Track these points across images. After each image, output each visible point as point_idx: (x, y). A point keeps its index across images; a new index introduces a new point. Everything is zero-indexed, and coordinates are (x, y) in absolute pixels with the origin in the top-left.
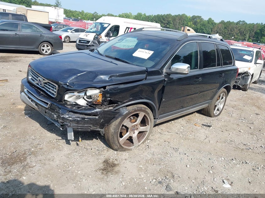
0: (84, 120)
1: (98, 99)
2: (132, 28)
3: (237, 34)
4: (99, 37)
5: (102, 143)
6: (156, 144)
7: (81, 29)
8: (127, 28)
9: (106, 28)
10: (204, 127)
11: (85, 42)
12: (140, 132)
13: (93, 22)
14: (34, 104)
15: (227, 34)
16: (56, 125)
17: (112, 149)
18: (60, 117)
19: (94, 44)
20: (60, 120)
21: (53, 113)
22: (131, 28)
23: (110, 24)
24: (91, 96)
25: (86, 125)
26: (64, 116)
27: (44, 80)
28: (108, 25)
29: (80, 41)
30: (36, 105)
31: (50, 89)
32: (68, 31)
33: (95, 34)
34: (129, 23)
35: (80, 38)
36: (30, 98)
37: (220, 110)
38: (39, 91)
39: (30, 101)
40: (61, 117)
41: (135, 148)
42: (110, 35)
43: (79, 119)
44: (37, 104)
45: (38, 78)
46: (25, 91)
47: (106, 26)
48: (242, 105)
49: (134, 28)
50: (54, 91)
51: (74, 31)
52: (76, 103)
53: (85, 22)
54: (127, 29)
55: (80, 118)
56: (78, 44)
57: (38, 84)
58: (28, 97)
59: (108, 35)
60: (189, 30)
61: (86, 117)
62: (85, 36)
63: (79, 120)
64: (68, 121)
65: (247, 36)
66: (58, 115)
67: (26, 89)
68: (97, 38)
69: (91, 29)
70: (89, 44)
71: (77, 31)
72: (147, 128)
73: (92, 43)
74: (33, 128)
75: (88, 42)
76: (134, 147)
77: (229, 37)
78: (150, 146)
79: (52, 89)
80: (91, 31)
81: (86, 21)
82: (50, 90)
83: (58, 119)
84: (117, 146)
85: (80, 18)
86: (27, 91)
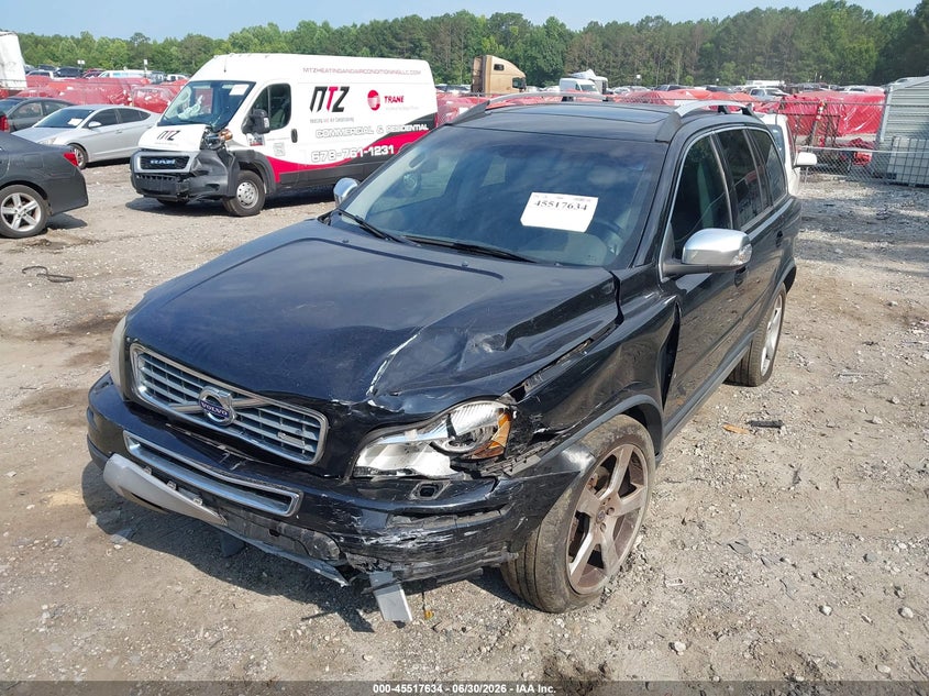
0: (464, 537)
1: (495, 437)
2: (336, 89)
3: (645, 64)
4: (222, 138)
5: (484, 592)
6: (663, 543)
7: (120, 110)
8: (317, 89)
9: (240, 99)
10: (763, 431)
11: (168, 162)
12: (620, 520)
13: (142, 72)
14: (197, 504)
15: (614, 67)
16: (318, 571)
17: (538, 609)
18: (362, 547)
19: (206, 167)
20: (356, 557)
21: (317, 535)
22: (333, 90)
23: (252, 85)
24: (469, 434)
25: (467, 556)
26: (381, 540)
27: (235, 395)
28: (247, 86)
29: (146, 161)
30: (206, 504)
31: (276, 431)
32: (74, 122)
33: (201, 129)
34: (321, 70)
35: (143, 150)
36: (165, 479)
37: (771, 356)
38: (209, 442)
39: (169, 489)
40: (364, 548)
41: (615, 583)
42: (262, 123)
43: (442, 539)
44: (210, 500)
45: (198, 390)
46: (134, 450)
47: (237, 91)
48: (807, 319)
49: (342, 89)
50: (300, 438)
51: (94, 119)
52: (408, 471)
53: (111, 76)
54: (320, 93)
55: (447, 533)
56: (139, 174)
57: (201, 415)
58: (156, 473)
59: (252, 126)
60: (497, 67)
61: (466, 521)
62: (164, 140)
63: (443, 543)
64: (400, 558)
65: (678, 65)
66: (346, 538)
67: (136, 441)
68: (214, 142)
69: (180, 110)
70: (187, 170)
71: (106, 119)
72: (638, 498)
73: (196, 163)
74: (179, 588)
75: (183, 160)
76: (606, 579)
77: (622, 77)
78: (650, 558)
79: (293, 430)
80: (183, 116)
81: (112, 73)
82: (283, 438)
83: (348, 555)
84: (564, 596)
85: (83, 62)
86: (143, 446)
